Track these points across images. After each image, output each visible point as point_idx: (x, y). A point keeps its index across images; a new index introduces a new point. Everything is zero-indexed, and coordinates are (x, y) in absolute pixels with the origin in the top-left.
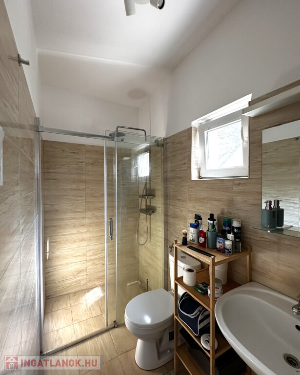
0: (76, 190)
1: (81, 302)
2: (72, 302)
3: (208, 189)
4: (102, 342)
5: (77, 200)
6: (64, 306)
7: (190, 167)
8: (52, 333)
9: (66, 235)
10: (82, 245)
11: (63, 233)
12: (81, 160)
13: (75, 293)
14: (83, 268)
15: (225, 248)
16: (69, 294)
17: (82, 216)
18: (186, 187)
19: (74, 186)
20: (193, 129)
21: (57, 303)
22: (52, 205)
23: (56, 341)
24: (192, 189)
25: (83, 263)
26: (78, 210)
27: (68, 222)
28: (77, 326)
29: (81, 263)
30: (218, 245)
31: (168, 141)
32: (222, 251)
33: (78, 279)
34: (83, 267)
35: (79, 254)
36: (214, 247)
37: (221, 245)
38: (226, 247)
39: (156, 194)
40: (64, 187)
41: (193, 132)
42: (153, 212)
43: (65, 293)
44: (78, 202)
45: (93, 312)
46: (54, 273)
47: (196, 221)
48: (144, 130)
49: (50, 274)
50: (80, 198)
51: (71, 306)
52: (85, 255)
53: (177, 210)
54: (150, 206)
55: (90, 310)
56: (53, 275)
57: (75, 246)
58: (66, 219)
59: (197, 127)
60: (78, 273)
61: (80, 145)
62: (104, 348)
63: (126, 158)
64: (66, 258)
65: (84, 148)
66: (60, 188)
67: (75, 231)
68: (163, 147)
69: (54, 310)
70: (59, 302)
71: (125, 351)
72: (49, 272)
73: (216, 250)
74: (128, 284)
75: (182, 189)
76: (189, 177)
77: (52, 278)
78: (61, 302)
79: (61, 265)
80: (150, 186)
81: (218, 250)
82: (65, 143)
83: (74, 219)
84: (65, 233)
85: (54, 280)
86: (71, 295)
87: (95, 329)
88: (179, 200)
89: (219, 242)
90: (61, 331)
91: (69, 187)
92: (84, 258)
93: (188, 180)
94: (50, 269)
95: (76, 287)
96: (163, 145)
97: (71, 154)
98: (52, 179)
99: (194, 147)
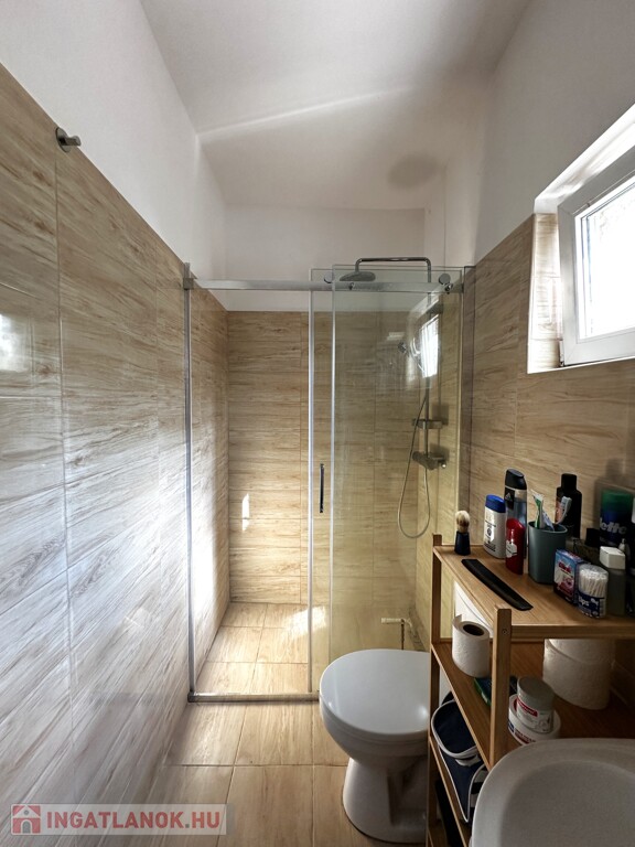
0: (282, 405)
1: (283, 626)
2: (268, 619)
3: (571, 398)
4: (291, 719)
5: (284, 426)
6: (253, 624)
7: (524, 338)
8: (219, 665)
9: (263, 491)
10: (292, 516)
11: (258, 487)
12: (293, 345)
13: (278, 605)
14: (293, 562)
15: (577, 592)
16: (267, 603)
17: (293, 458)
18: (514, 396)
19: (279, 397)
20: (538, 219)
21: (244, 613)
22: (242, 433)
23: (220, 681)
24: (530, 401)
25: (294, 552)
26: (286, 445)
27: (269, 467)
28: (260, 668)
29: (291, 550)
30: (559, 576)
31: (478, 272)
32: (569, 596)
33: (283, 579)
34: (293, 559)
35: (287, 533)
36: (545, 579)
37: (568, 576)
38: (582, 587)
39: (450, 418)
40: (263, 400)
41: (538, 228)
42: (443, 462)
43: (262, 600)
44: (286, 429)
45: (297, 654)
46: (244, 558)
47: (507, 491)
48: (423, 259)
49: (236, 558)
50: (289, 423)
51: (263, 628)
52: (298, 535)
53: (490, 460)
54: (439, 446)
55: (293, 647)
56: (242, 562)
57: (279, 514)
58: (263, 461)
59: (554, 210)
60: (285, 569)
61: (291, 313)
62: (291, 732)
63: (394, 336)
64: (264, 536)
65: (298, 319)
66: (254, 400)
67: (279, 485)
68: (463, 291)
69: (235, 625)
70: (248, 613)
71: (328, 761)
72: (235, 555)
73: (550, 591)
74: (383, 620)
75: (504, 400)
76: (520, 366)
77: (240, 567)
78: (250, 616)
79: (255, 546)
80: (439, 398)
81: (556, 591)
82: (264, 313)
83: (278, 461)
84: (262, 488)
85: (242, 571)
86: (270, 607)
87: (288, 690)
88: (496, 432)
89: (563, 567)
90: (233, 667)
91: (270, 400)
92: (296, 542)
93: (520, 375)
94: (237, 550)
95: (280, 594)
96: (463, 286)
97: (273, 334)
98: (241, 384)
99: (541, 273)
